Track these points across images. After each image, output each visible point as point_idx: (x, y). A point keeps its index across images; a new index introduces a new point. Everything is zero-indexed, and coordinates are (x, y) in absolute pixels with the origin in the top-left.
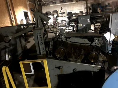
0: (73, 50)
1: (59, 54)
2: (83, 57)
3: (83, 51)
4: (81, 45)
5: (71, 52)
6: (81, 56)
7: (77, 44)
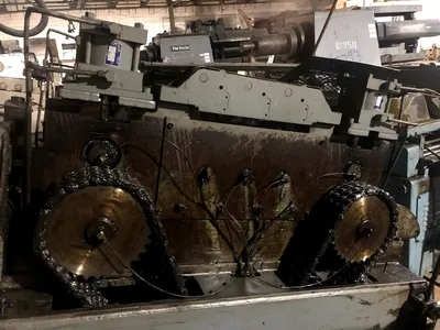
0: (210, 187)
1: (94, 243)
2: (287, 237)
3: (287, 186)
4: (271, 140)
5: (202, 206)
6: (273, 229)
7: (244, 138)
